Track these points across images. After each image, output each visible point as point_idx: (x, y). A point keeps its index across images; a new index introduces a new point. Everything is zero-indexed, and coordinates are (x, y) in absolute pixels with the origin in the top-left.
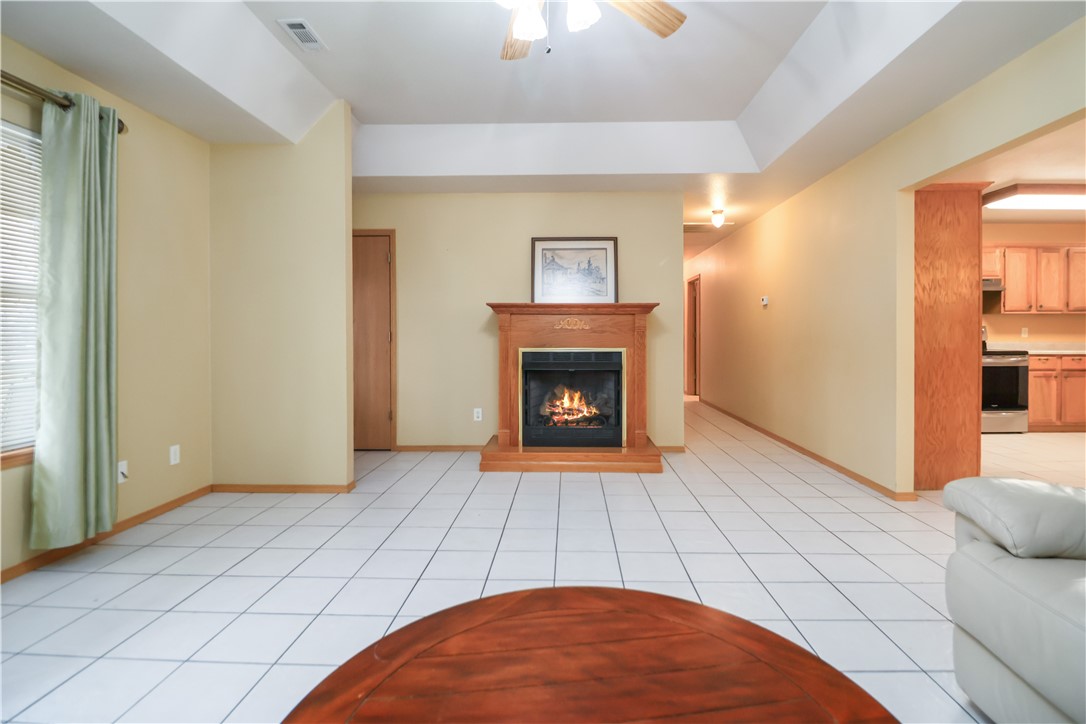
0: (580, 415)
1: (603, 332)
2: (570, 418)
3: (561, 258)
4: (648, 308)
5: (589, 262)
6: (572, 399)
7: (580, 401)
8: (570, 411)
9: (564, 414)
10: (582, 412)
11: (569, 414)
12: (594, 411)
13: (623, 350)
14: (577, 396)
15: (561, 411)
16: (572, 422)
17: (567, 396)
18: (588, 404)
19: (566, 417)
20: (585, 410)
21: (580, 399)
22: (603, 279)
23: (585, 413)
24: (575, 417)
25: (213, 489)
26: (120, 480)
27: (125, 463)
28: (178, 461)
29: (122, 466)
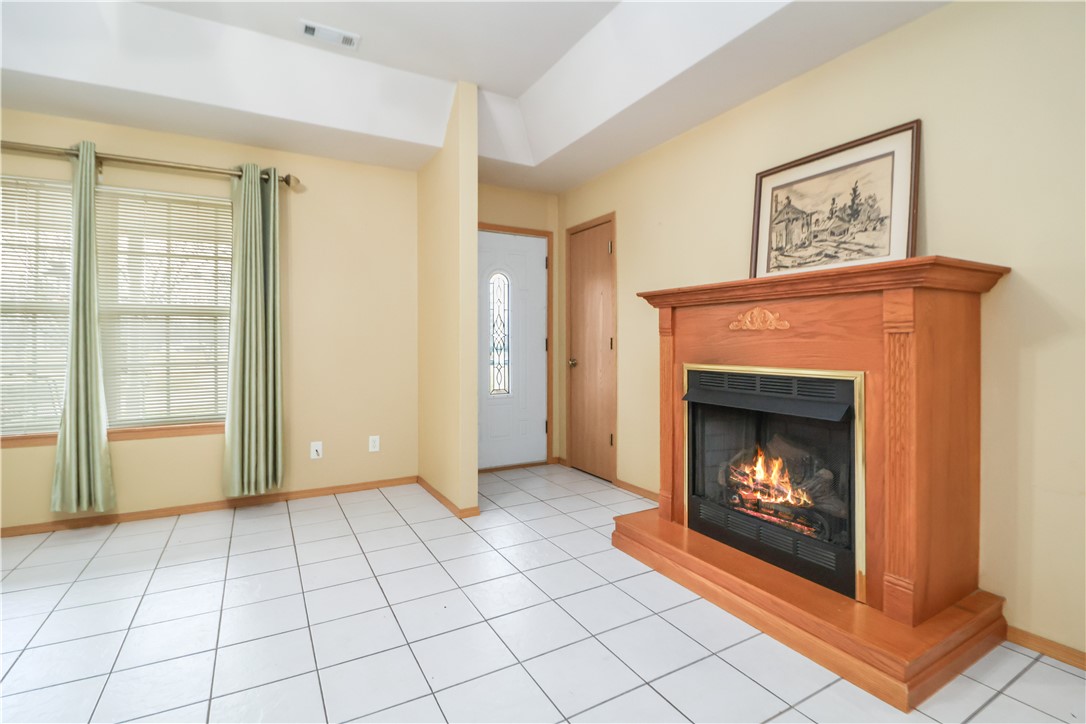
0: (780, 500)
1: (813, 335)
2: (765, 499)
3: (802, 196)
4: (992, 276)
5: (855, 190)
6: (768, 468)
7: (782, 476)
8: (766, 488)
9: (755, 491)
10: (784, 494)
11: (763, 493)
12: (804, 498)
13: (857, 376)
14: (777, 465)
15: (752, 485)
16: (768, 506)
17: (761, 460)
18: (795, 483)
19: (758, 495)
20: (790, 493)
21: (782, 471)
22: (882, 220)
23: (789, 498)
24: (773, 500)
25: (418, 480)
26: (313, 455)
27: (320, 443)
28: (377, 449)
29: (317, 445)
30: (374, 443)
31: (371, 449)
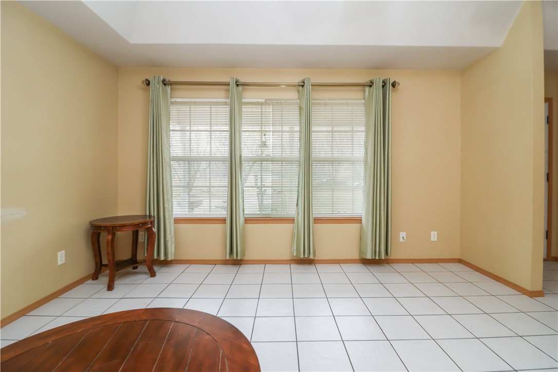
25: (460, 261)
26: (401, 240)
27: (405, 233)
28: (436, 240)
29: (403, 234)
30: (434, 236)
31: (432, 239)
